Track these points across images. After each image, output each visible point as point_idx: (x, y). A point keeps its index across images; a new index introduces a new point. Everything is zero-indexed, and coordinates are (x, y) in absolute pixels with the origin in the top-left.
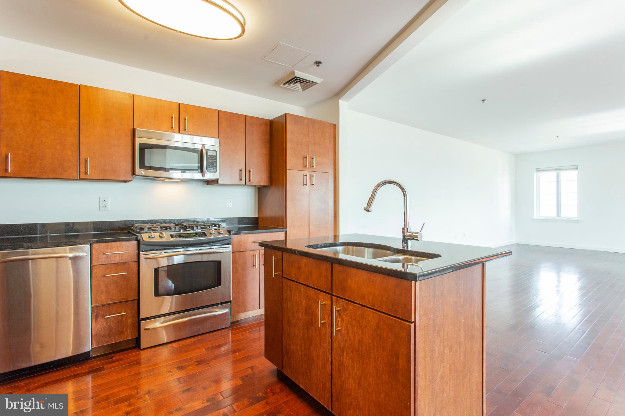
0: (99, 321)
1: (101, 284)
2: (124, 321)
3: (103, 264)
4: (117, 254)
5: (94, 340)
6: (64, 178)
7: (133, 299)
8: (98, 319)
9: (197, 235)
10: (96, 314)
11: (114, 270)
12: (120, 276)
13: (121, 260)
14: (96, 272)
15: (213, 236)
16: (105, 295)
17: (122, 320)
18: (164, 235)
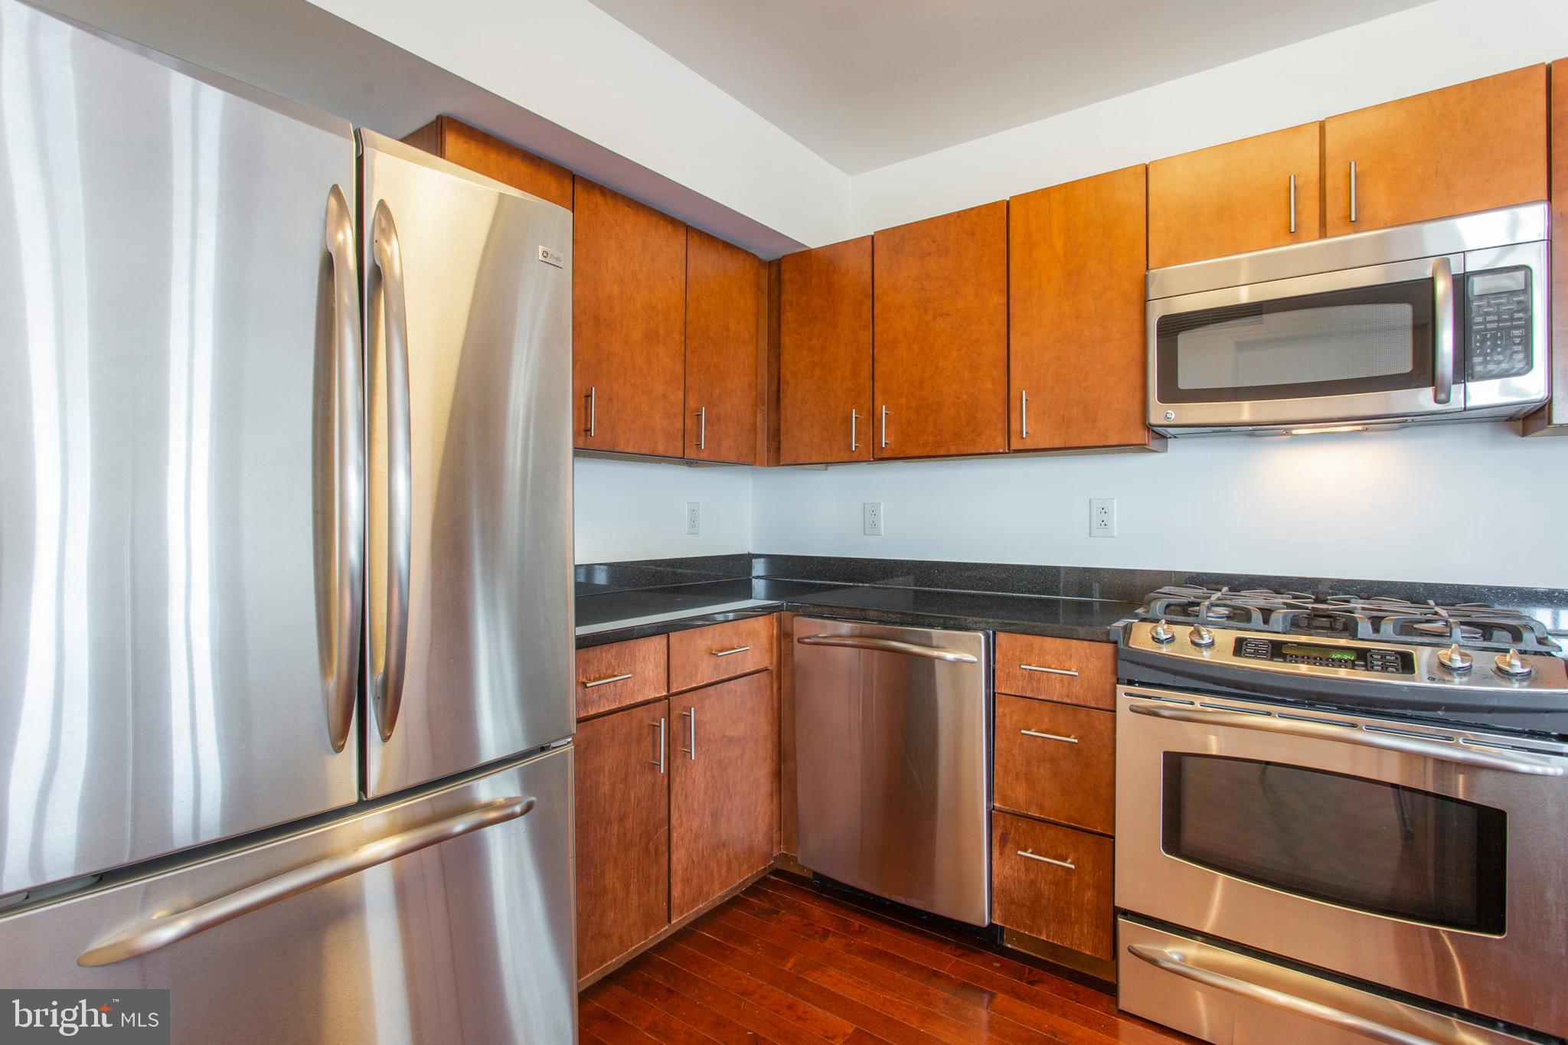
0: (1009, 857)
1: (1016, 751)
2: (1073, 890)
3: (1021, 697)
4: (1057, 675)
5: (996, 904)
6: (977, 452)
7: (1099, 831)
8: (1007, 850)
9: (1363, 657)
10: (1003, 834)
11: (1046, 720)
12: (1066, 745)
13: (1068, 696)
14: (1004, 715)
15: (1457, 680)
16: (1024, 786)
17: (1067, 881)
18: (1203, 639)
